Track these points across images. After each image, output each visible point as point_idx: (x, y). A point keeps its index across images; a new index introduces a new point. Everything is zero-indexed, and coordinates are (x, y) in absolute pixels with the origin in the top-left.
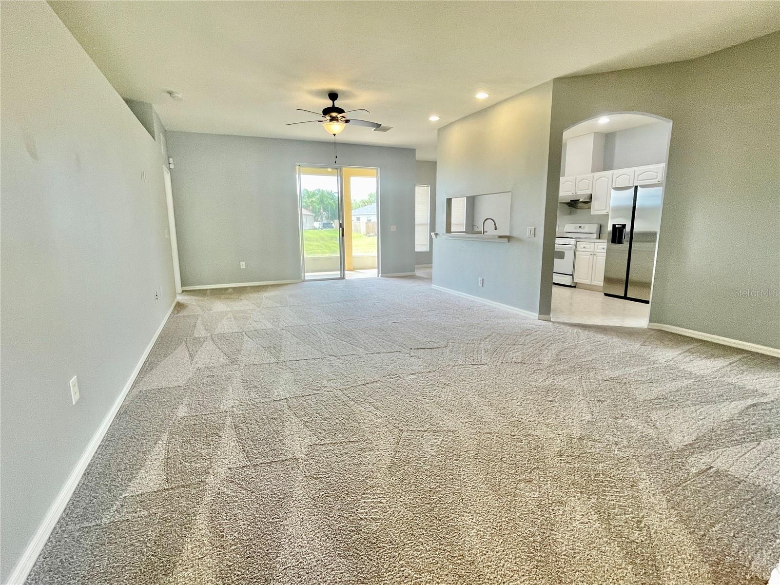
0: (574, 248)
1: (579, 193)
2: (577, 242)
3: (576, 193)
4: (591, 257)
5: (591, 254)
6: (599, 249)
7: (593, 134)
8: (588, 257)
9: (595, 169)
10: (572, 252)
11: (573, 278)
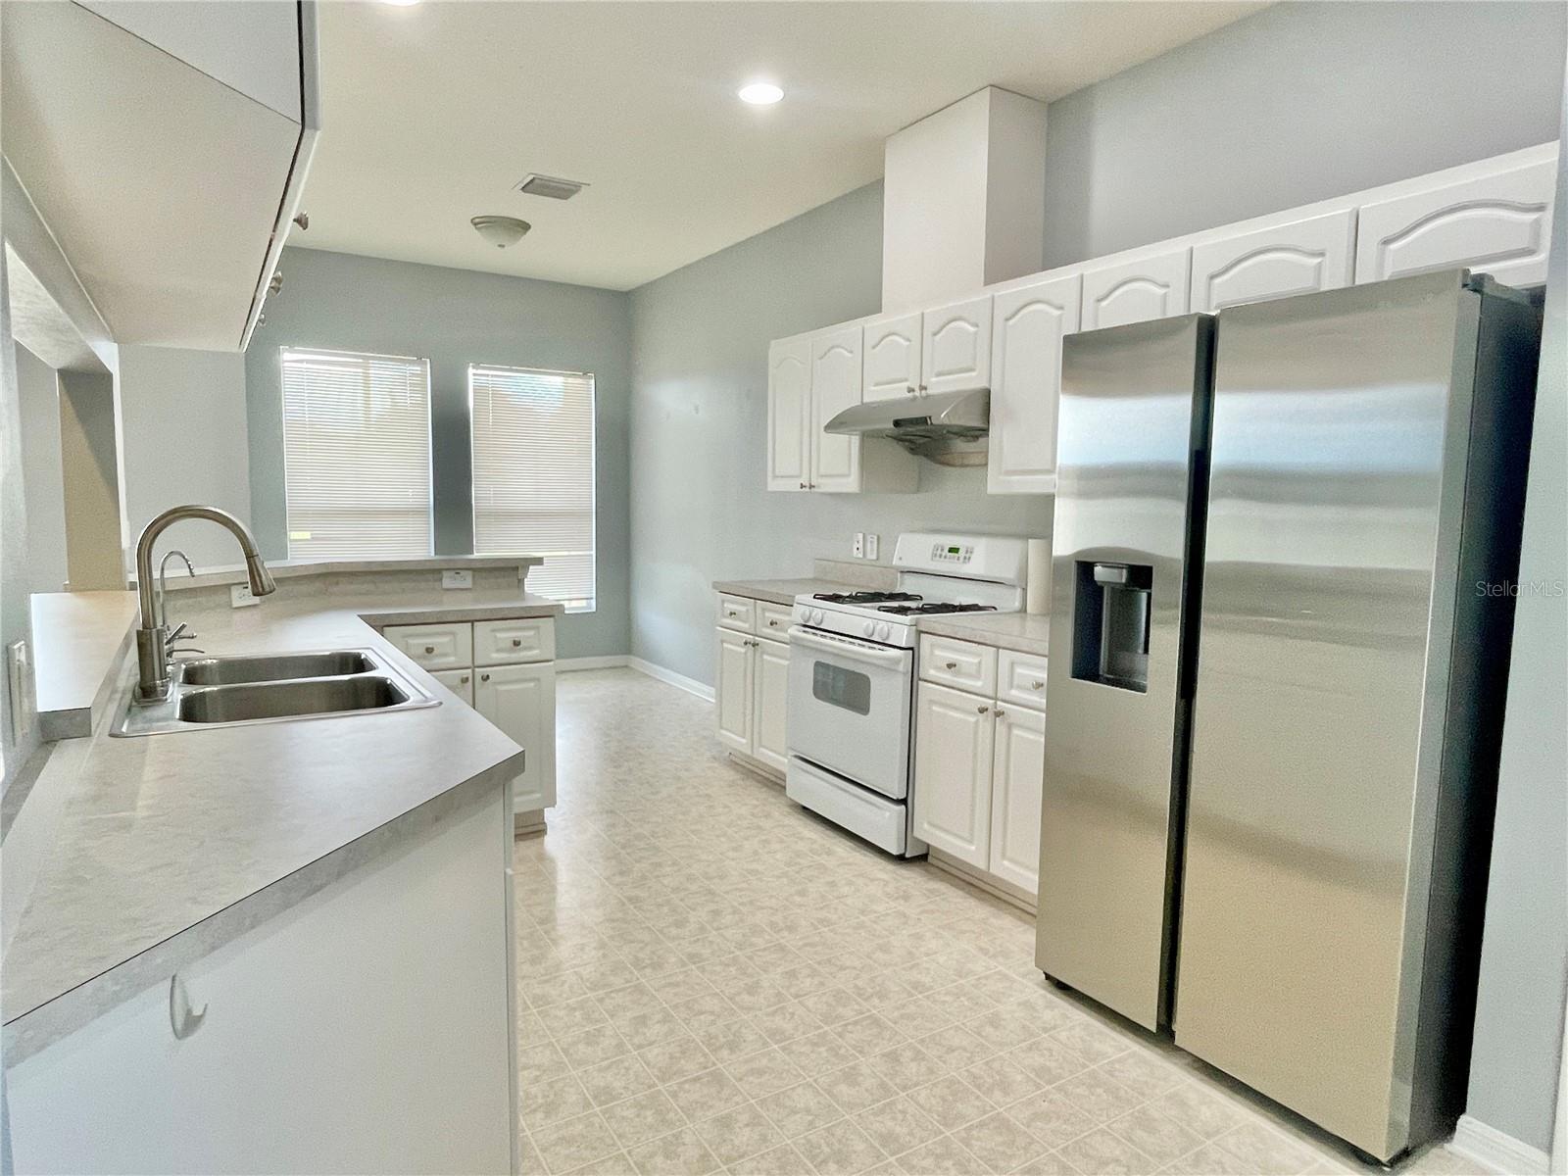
0: (905, 666)
1: (938, 386)
2: (920, 632)
3: (923, 388)
4: (985, 723)
5: (982, 710)
6: (1020, 687)
7: (987, 93)
8: (972, 719)
9: (1001, 266)
10: (901, 683)
11: (908, 819)
